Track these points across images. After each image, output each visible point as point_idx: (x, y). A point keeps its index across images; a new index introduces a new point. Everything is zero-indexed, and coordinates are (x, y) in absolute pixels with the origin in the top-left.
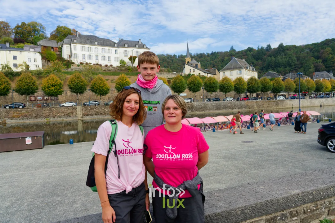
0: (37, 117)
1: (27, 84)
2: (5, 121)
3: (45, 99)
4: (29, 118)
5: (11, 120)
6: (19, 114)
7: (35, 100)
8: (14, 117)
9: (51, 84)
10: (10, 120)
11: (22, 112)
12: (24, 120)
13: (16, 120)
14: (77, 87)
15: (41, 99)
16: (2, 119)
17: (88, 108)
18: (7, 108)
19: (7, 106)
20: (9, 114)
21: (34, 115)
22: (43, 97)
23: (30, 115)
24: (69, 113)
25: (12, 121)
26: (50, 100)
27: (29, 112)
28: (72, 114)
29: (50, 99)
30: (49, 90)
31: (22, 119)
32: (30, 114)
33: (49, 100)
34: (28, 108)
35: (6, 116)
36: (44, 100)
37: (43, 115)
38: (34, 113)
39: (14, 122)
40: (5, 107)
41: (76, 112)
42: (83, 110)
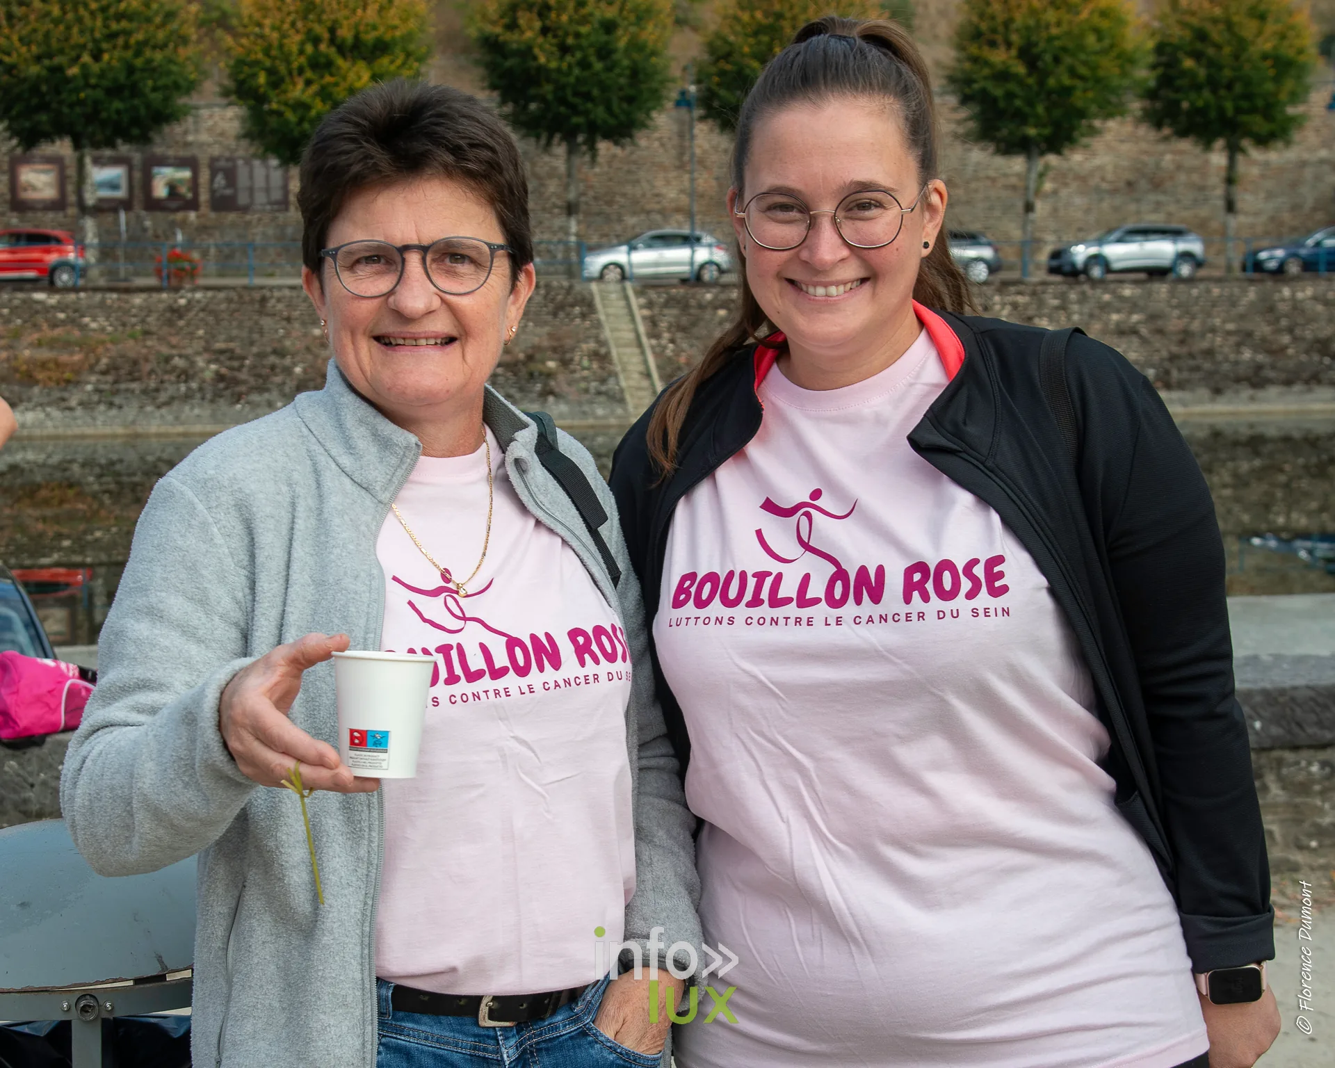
0: (237, 382)
1: (114, 26)
3: (160, 191)
4: (163, 397)
6: (67, 345)
7: (58, 205)
8: (29, 379)
9: (345, 33)
11: (83, 327)
12: (131, 412)
13: (55, 412)
14: (598, 66)
15: (121, 194)
17: (701, 307)
21: (200, 362)
22: (137, 175)
23: (168, 359)
24: (530, 358)
26: (204, 209)
27: (147, 333)
28: (565, 363)
29: (204, 197)
30: (325, 94)
31: (108, 398)
32: (165, 350)
33: (193, 205)
34: (128, 291)
36: (153, 205)
37: (288, 371)
38: (198, 345)
41: (592, 345)
42: (652, 322)
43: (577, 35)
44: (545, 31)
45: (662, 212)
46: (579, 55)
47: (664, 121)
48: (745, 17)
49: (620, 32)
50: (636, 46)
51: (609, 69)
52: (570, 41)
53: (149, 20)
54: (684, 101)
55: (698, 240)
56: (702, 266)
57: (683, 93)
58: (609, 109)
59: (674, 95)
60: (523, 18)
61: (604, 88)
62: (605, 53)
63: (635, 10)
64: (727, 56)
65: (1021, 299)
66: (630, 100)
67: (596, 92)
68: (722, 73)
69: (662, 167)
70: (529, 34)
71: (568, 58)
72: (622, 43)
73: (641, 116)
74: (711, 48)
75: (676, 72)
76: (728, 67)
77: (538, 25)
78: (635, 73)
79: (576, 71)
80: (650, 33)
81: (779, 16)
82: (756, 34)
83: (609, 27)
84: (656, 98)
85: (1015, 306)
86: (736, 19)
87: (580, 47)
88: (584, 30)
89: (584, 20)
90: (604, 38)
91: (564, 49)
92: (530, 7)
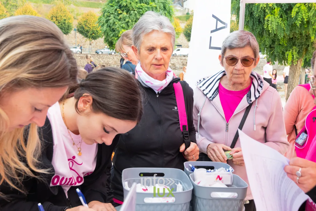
43: (61, 21)
44: (56, 20)
45: (72, 44)
46: (61, 23)
47: (72, 32)
48: (83, 19)
49: (66, 21)
50: (68, 23)
51: (65, 25)
52: (60, 22)
53: (2, 16)
54: (75, 30)
55: (77, 48)
56: (77, 51)
57: (75, 29)
58: (65, 31)
59: (74, 29)
60: (54, 18)
61: (64, 28)
62: (64, 23)
63: (68, 18)
64: (80, 25)
65: (118, 57)
66: (68, 29)
67: (63, 28)
68: (80, 27)
69: (72, 38)
70: (54, 20)
71: (60, 24)
72: (67, 22)
73: (69, 32)
74: (79, 23)
75: (74, 26)
76: (81, 26)
77: (56, 19)
78: (68, 26)
79: (61, 25)
80: (70, 21)
81: (87, 20)
82: (84, 22)
83: (65, 20)
84: (71, 29)
85: (117, 58)
86: (82, 20)
87: (61, 22)
88: (62, 20)
89: (61, 19)
90: (64, 21)
91: (59, 23)
92: (55, 17)
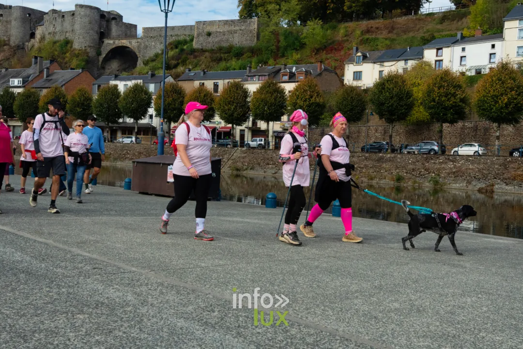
2: (493, 185)
5: (507, 185)
10: (504, 186)
16: (489, 180)
18: (516, 154)
19: (517, 150)
20: (506, 168)
25: (507, 187)
35: (498, 174)
39: (511, 190)
40: (511, 154)
